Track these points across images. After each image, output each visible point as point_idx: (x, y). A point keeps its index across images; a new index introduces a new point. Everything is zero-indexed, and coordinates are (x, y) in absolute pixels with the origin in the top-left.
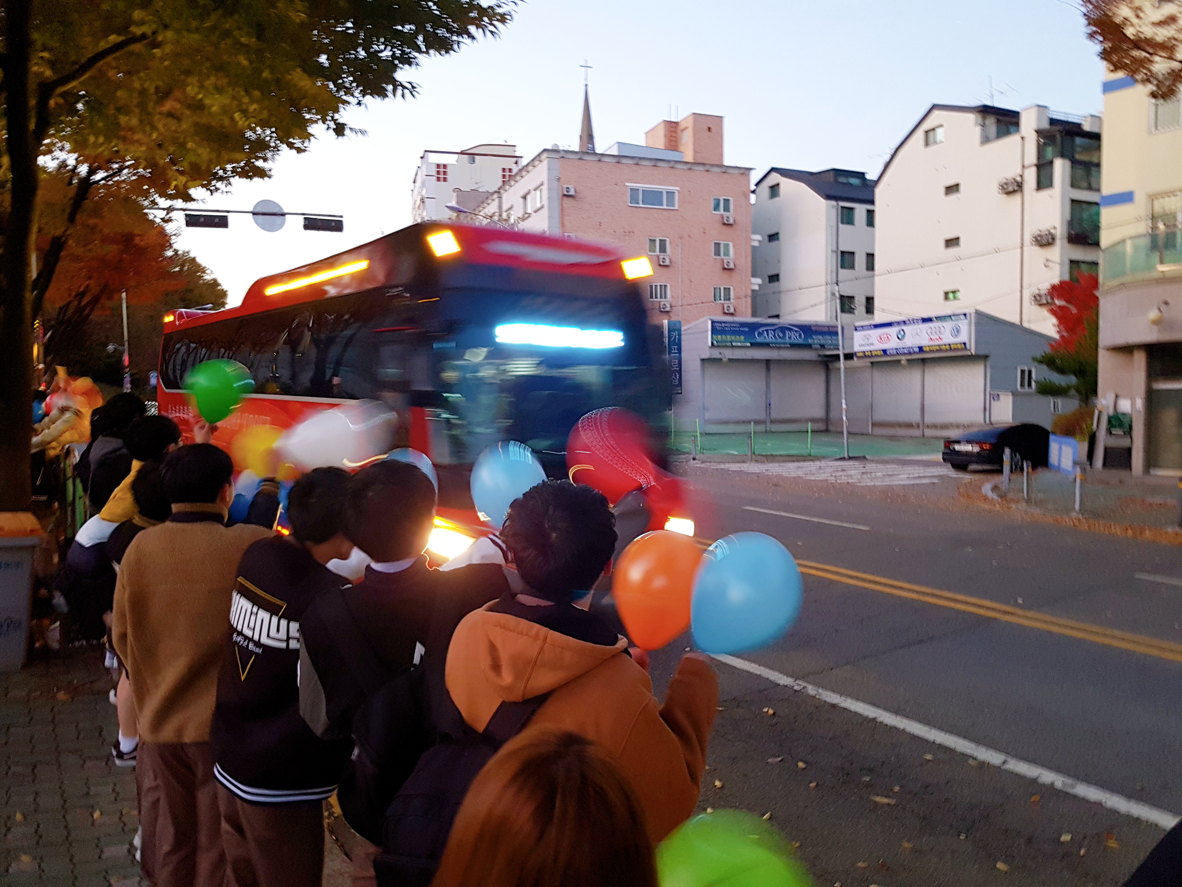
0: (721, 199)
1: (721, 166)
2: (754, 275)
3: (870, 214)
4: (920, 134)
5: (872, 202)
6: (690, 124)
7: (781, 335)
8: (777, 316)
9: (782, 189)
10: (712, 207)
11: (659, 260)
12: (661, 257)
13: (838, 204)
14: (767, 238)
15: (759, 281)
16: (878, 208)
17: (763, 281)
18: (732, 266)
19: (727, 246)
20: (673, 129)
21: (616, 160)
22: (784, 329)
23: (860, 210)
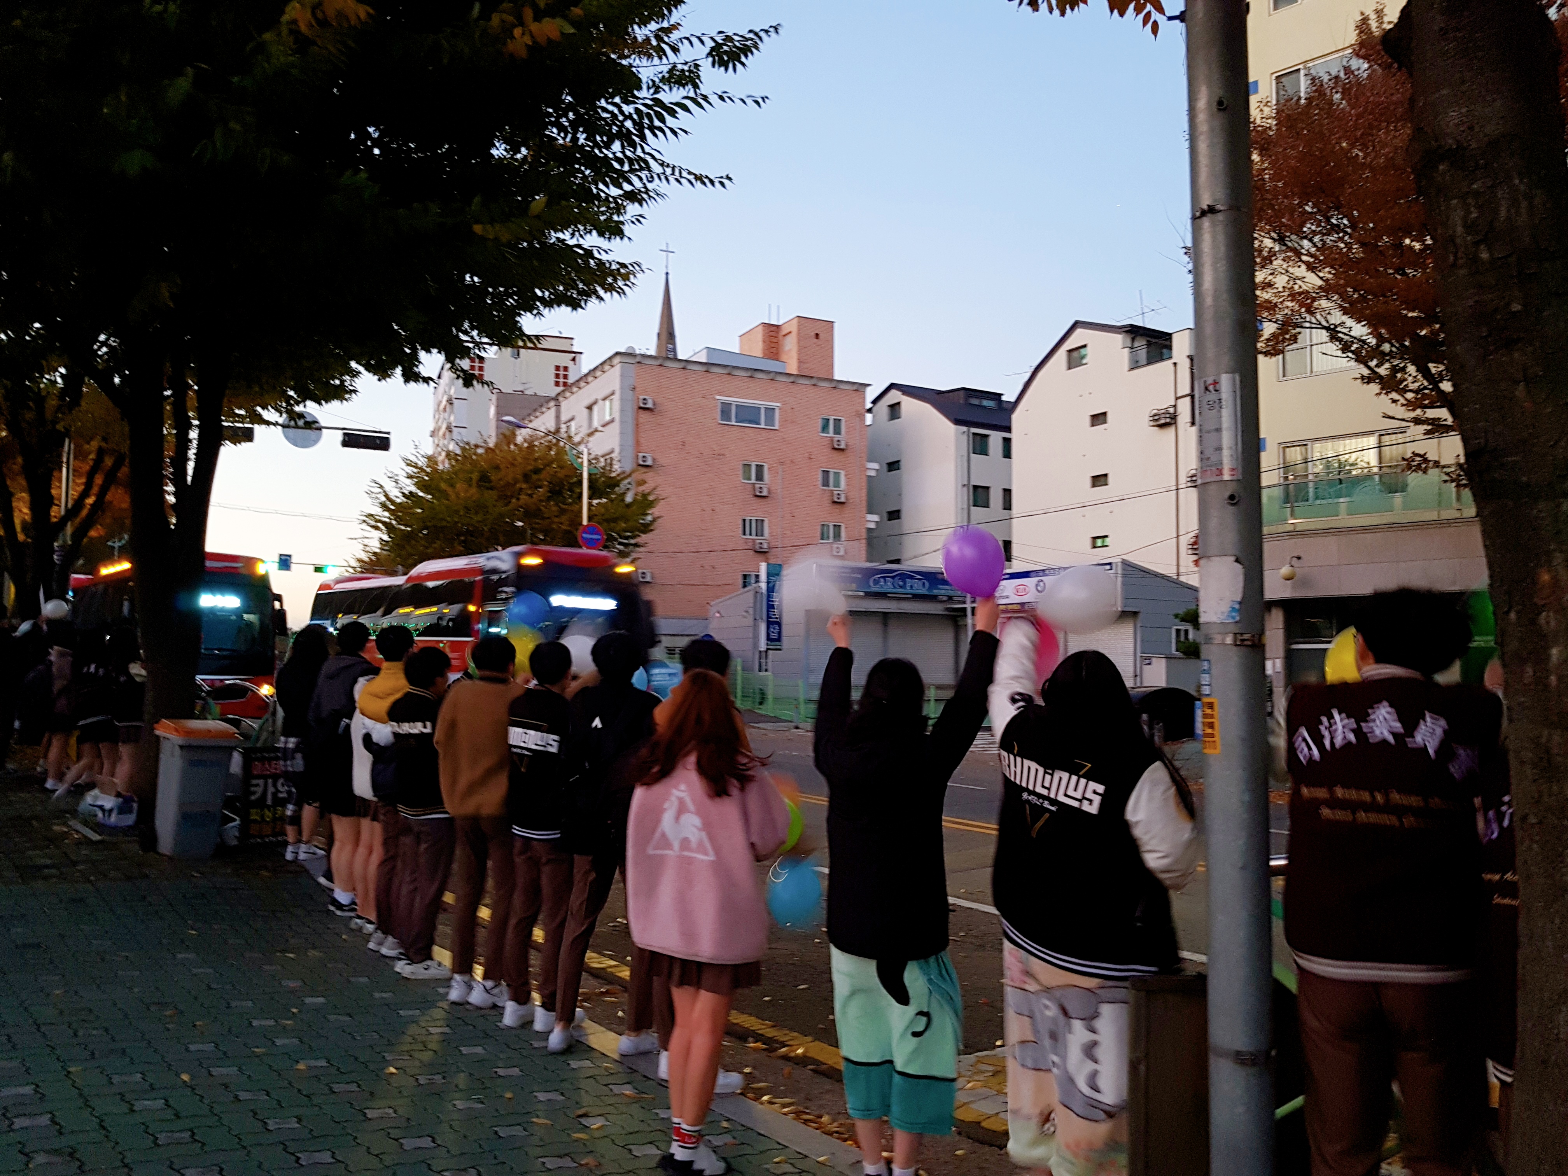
0: (832, 418)
1: (832, 380)
2: (870, 512)
3: (1007, 442)
4: (1061, 355)
5: (1008, 429)
6: (794, 328)
7: (901, 583)
8: (898, 561)
9: (904, 408)
10: (820, 429)
11: (754, 490)
12: (757, 486)
13: (969, 430)
14: (885, 467)
15: (875, 518)
16: (1016, 436)
17: (881, 518)
18: (843, 500)
19: (837, 475)
20: (773, 334)
21: (704, 368)
22: (905, 576)
23: (995, 438)
